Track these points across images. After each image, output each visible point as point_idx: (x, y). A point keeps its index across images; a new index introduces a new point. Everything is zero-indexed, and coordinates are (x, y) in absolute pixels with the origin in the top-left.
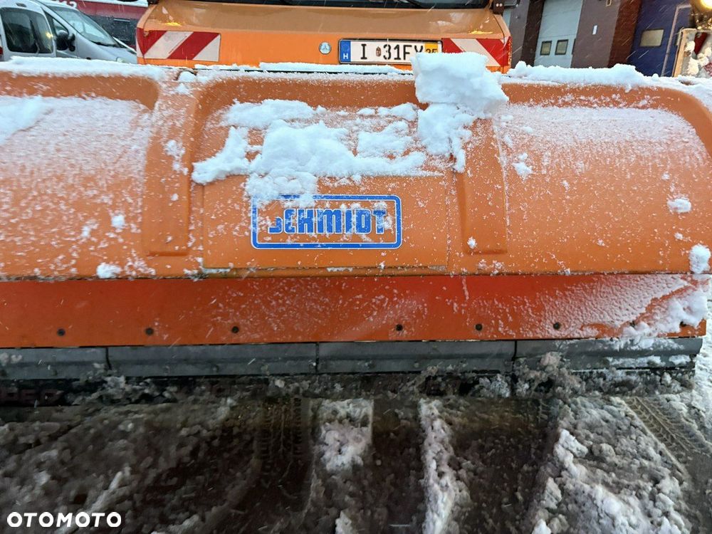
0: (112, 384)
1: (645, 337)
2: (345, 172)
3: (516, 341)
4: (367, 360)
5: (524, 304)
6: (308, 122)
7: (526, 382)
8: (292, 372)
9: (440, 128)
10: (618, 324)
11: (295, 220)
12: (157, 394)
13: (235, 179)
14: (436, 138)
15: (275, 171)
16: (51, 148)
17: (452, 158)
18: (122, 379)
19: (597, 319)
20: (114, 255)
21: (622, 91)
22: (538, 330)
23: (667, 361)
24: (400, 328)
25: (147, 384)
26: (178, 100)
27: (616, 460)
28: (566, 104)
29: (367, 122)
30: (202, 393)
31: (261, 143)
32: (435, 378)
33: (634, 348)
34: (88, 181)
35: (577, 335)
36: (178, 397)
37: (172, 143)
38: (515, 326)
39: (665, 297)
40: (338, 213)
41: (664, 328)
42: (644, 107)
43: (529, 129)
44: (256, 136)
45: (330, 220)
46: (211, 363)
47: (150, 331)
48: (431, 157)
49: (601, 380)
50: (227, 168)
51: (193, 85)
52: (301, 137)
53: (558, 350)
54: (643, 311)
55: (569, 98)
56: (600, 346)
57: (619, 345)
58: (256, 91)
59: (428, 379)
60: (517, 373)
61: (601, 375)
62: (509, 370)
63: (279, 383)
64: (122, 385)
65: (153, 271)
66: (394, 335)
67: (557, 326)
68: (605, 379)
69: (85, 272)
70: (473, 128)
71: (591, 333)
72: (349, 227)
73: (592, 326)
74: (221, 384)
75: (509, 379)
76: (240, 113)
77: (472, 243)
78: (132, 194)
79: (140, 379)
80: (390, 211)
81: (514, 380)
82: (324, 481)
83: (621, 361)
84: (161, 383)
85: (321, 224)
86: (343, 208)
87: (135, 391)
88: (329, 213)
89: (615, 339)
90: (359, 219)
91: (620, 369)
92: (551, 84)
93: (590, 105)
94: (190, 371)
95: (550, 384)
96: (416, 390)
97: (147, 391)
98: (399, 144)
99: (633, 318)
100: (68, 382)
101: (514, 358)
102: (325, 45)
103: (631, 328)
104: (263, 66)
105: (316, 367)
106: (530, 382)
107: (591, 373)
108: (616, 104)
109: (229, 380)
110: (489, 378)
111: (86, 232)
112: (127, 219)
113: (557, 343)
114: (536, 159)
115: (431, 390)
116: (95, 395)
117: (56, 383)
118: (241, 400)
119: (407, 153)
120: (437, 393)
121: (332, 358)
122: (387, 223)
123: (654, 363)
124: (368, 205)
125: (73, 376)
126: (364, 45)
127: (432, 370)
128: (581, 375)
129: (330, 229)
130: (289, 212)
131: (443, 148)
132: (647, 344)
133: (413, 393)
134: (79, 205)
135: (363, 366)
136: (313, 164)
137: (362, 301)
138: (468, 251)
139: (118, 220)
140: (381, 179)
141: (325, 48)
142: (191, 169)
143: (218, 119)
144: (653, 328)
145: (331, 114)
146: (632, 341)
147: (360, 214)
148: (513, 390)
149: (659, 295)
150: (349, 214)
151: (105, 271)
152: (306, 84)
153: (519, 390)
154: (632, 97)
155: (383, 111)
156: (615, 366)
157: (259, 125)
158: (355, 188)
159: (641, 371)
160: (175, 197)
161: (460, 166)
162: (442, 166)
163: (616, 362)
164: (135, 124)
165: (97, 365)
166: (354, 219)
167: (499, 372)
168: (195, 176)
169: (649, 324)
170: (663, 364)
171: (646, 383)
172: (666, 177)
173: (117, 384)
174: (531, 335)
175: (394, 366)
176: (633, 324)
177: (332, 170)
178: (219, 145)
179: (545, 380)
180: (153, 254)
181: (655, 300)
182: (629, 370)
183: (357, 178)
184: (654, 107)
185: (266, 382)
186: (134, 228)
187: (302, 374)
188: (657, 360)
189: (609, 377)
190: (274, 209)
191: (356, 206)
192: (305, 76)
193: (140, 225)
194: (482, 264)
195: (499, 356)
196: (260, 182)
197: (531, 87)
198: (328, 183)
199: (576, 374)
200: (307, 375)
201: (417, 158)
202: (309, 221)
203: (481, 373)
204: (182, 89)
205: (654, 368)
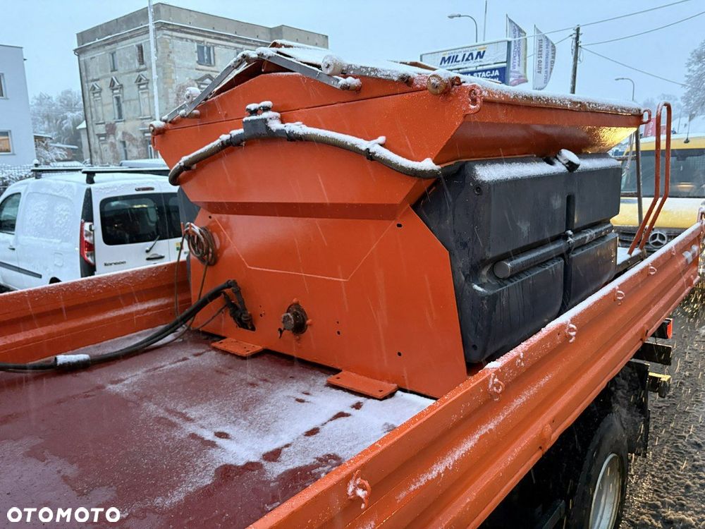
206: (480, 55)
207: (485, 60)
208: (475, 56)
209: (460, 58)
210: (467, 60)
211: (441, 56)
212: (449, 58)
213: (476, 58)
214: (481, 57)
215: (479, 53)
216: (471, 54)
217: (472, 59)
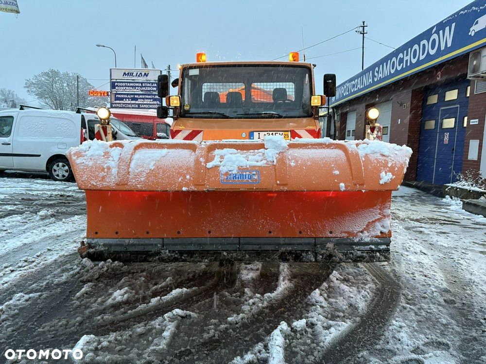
0: (164, 253)
1: (366, 237)
2: (245, 165)
3: (315, 238)
4: (258, 245)
5: (318, 224)
6: (236, 154)
7: (321, 255)
8: (230, 249)
9: (270, 154)
10: (355, 232)
11: (232, 176)
12: (179, 257)
13: (217, 167)
14: (269, 157)
15: (227, 165)
16: (171, 160)
17: (273, 162)
18: (167, 251)
19: (347, 230)
20: (187, 185)
21: (325, 144)
22: (323, 234)
23: (377, 247)
24: (270, 232)
25: (176, 254)
26: (202, 149)
27: (354, 281)
28: (309, 148)
29: (251, 154)
30: (196, 257)
31: (223, 159)
32: (285, 253)
33: (362, 241)
34: (180, 168)
35: (339, 236)
36: (187, 258)
37: (201, 159)
38: (314, 232)
39: (373, 222)
40: (243, 175)
41: (373, 233)
42: (332, 149)
43: (296, 155)
44: (222, 157)
45: (241, 177)
46: (200, 245)
47: (179, 233)
48: (268, 162)
49: (351, 255)
50: (215, 164)
51: (205, 145)
52: (234, 157)
53: (332, 242)
54: (365, 227)
55: (310, 147)
56: (349, 241)
57: (356, 240)
58: (222, 147)
59: (282, 253)
60: (317, 251)
61: (351, 253)
62: (314, 250)
63: (225, 253)
64: (167, 253)
65: (196, 189)
66: (268, 235)
67: (331, 233)
68: (353, 255)
69: (179, 189)
70: (279, 154)
71: (345, 235)
72: (246, 178)
73: (345, 232)
74: (203, 254)
75: (314, 254)
76: (217, 152)
77: (278, 182)
78: (191, 171)
79: (174, 251)
80: (257, 174)
81: (316, 255)
82: (241, 283)
83: (359, 247)
84: (181, 253)
85: (238, 177)
86: (244, 173)
87: (172, 256)
88: (240, 175)
89: (355, 238)
90: (248, 176)
91: (359, 251)
92: (304, 143)
93: (316, 148)
94: (192, 248)
95: (330, 256)
96: (277, 258)
97: (176, 256)
98: (260, 158)
99: (361, 230)
100: (148, 252)
101: (315, 245)
102: (244, 134)
103: (361, 234)
104: (223, 140)
105: (239, 247)
106: (322, 255)
107: (347, 252)
108: (324, 148)
109: (206, 252)
110: (306, 253)
111: (180, 180)
112: (190, 177)
113: (332, 239)
114: (297, 162)
115: (284, 258)
116: (157, 257)
117: (143, 253)
118: (210, 261)
119: (262, 160)
120: (285, 260)
121: (245, 244)
122: (256, 177)
123: (372, 248)
124: (251, 173)
125: (150, 250)
126: (259, 134)
127: (283, 249)
128: (343, 253)
129: (241, 179)
130: (230, 174)
131: (271, 159)
132: (367, 240)
133: (276, 259)
134: (178, 173)
135: (256, 247)
136: (237, 163)
137: (256, 222)
138: (278, 184)
139: (188, 177)
140: (254, 167)
141: (244, 135)
142: (206, 165)
143: (212, 153)
144: (369, 234)
145: (242, 152)
146: (361, 239)
147: (249, 175)
148: (316, 258)
149: (371, 221)
150: (246, 175)
151: (184, 189)
152: (235, 144)
153: (318, 258)
154: (329, 146)
155: (256, 151)
156: (357, 249)
157: (223, 154)
158: (247, 169)
159: (368, 252)
160: (202, 171)
161: (275, 163)
162: (270, 164)
163: (357, 248)
164: (191, 155)
165: (159, 245)
166: (247, 176)
167: (309, 251)
168: (207, 166)
169: (368, 232)
170: (376, 249)
171: (370, 257)
172: (333, 166)
173: (165, 253)
174: (321, 236)
175: (269, 248)
176: (362, 232)
177: (241, 164)
178: (212, 159)
179: (328, 254)
180: (196, 185)
181: (369, 222)
182: (363, 251)
183: (248, 166)
184: (335, 148)
185: (220, 253)
186: (192, 179)
187: (233, 250)
188: (373, 247)
189: (354, 254)
190: (226, 174)
191: (248, 173)
192: (235, 143)
193: (193, 178)
194: (281, 188)
195: (309, 244)
196: (223, 167)
197: (299, 144)
198: (240, 168)
199: (341, 252)
200: (235, 251)
201: (265, 162)
202: (235, 177)
203: (303, 251)
204: (203, 146)
205: (372, 251)
206: (146, 75)
207: (149, 78)
208: (143, 74)
209: (134, 74)
210: (139, 76)
211: (123, 71)
212: (128, 73)
213: (144, 76)
214: (147, 76)
215: (145, 74)
216: (141, 73)
217: (142, 76)
